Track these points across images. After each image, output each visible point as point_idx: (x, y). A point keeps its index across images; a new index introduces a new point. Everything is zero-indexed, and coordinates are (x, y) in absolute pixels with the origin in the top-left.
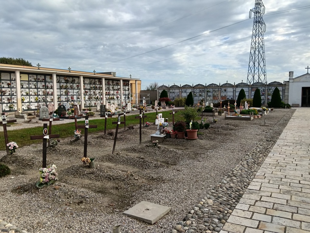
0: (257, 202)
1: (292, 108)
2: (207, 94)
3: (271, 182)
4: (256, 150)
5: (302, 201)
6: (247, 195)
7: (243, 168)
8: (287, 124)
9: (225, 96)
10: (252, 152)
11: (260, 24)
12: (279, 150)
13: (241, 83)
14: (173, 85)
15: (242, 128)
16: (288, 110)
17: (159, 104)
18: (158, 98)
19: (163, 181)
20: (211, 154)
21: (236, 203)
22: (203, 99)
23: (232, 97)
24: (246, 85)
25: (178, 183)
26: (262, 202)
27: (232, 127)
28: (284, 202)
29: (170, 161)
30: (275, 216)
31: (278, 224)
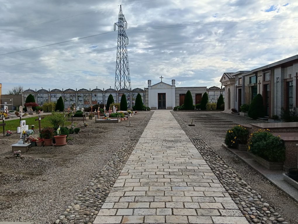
0: (121, 198)
1: (152, 111)
2: (78, 99)
3: (133, 177)
4: (122, 150)
5: (158, 190)
6: (113, 194)
7: (110, 167)
8: (147, 124)
9: (96, 101)
10: (118, 151)
11: (123, 37)
12: (140, 147)
13: (110, 89)
14: (41, 89)
15: (111, 130)
16: (148, 112)
17: (25, 110)
18: (24, 103)
19: (26, 195)
20: (80, 159)
21: (102, 203)
22: (74, 104)
23: (102, 102)
24: (114, 91)
25: (43, 194)
26: (126, 198)
27: (101, 130)
28: (143, 193)
29: (35, 171)
30: (136, 208)
31: (139, 215)
